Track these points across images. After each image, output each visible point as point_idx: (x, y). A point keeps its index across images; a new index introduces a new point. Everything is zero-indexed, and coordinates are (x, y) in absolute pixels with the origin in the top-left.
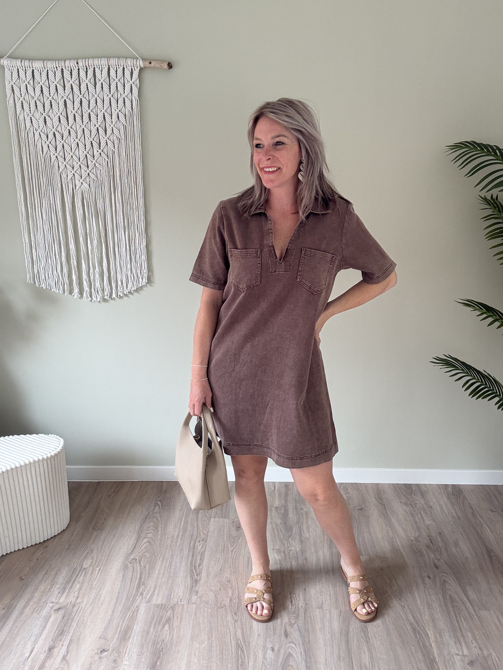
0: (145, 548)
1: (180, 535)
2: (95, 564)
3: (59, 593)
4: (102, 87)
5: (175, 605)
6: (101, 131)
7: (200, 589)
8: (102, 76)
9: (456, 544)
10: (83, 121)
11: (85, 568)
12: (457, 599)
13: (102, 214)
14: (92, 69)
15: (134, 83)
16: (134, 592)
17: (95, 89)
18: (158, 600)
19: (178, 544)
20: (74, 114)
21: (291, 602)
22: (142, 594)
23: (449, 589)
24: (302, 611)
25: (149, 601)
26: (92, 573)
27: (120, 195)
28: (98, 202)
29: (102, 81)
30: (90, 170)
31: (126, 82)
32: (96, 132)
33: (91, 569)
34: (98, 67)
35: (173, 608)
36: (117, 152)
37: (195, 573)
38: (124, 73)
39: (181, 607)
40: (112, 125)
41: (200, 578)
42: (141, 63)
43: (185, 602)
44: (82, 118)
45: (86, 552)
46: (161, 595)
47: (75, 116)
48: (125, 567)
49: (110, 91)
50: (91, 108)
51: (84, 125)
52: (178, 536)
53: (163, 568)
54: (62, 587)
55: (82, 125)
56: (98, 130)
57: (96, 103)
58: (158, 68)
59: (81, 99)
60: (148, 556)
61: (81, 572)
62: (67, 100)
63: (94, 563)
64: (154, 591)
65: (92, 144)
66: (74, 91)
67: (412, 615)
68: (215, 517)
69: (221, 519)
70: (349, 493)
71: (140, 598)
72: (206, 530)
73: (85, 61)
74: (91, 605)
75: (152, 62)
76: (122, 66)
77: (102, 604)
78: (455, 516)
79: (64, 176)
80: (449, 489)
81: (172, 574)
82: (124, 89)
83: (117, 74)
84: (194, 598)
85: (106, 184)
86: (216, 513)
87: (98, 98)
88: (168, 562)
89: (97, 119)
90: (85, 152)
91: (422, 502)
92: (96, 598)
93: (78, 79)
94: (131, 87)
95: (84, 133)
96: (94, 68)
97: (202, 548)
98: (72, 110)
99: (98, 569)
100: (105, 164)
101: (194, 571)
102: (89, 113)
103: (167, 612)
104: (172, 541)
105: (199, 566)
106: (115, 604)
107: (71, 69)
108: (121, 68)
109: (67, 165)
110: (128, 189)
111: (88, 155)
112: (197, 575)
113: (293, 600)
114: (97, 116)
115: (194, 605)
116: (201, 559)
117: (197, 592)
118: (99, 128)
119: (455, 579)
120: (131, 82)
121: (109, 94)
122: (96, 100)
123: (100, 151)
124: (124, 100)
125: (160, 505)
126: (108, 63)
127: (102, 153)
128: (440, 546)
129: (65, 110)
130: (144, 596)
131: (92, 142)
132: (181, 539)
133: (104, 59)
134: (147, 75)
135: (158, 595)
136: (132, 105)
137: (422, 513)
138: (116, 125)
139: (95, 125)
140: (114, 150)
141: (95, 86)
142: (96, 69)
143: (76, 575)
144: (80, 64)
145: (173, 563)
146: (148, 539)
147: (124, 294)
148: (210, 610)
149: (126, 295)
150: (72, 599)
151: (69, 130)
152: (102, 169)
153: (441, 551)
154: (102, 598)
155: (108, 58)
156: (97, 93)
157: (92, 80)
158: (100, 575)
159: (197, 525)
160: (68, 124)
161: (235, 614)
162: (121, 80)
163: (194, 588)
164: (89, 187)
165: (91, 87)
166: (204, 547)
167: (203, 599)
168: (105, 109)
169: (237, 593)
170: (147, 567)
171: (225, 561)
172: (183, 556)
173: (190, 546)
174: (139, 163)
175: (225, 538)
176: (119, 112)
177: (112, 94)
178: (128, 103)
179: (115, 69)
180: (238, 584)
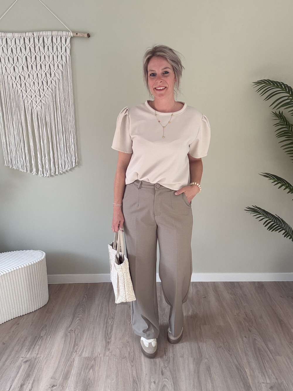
0: (78, 323)
1: (99, 315)
2: (48, 334)
3: (26, 352)
4: (48, 49)
5: (96, 357)
6: (48, 75)
7: (111, 347)
8: (48, 42)
9: (261, 317)
10: (37, 69)
11: (42, 337)
12: (263, 350)
13: (49, 124)
15: (67, 46)
16: (72, 350)
17: (44, 50)
18: (86, 354)
19: (97, 320)
20: (32, 65)
21: (165, 354)
22: (76, 351)
23: (258, 344)
24: (171, 359)
25: (80, 355)
26: (46, 340)
27: (60, 113)
28: (47, 117)
29: (48, 45)
30: (41, 98)
31: (62, 45)
33: (45, 336)
35: (95, 360)
36: (58, 87)
38: (61, 40)
39: (100, 358)
40: (54, 71)
41: (111, 342)
42: (72, 34)
43: (102, 355)
44: (37, 67)
45: (42, 327)
46: (88, 352)
47: (32, 66)
48: (66, 335)
49: (53, 51)
50: (41, 62)
51: (38, 71)
52: (97, 315)
53: (89, 335)
54: (28, 348)
55: (36, 71)
56: (46, 74)
57: (45, 58)
58: (82, 37)
59: (36, 56)
60: (80, 328)
61: (40, 339)
62: (28, 57)
63: (47, 332)
64: (83, 349)
65: (42, 82)
66: (31, 51)
67: (236, 360)
69: (123, 305)
70: (198, 288)
71: (76, 353)
72: (114, 312)
73: (38, 33)
74: (45, 358)
75: (78, 34)
76: (60, 36)
77: (52, 358)
78: (260, 299)
79: (26, 102)
80: (256, 284)
81: (94, 339)
82: (61, 50)
83: (57, 40)
84: (107, 353)
85: (52, 107)
88: (92, 332)
89: (46, 68)
90: (39, 88)
91: (241, 292)
92: (48, 354)
93: (33, 44)
94: (66, 48)
95: (37, 76)
96: (43, 37)
97: (112, 322)
98: (30, 62)
99: (50, 336)
100: (50, 94)
101: (107, 336)
102: (41, 64)
103: (92, 361)
104: (94, 319)
105: (110, 334)
106: (60, 357)
107: (30, 38)
108: (60, 37)
109: (28, 95)
110: (64, 109)
111: (40, 89)
112: (109, 339)
114: (45, 66)
115: (108, 357)
116: (111, 329)
117: (109, 349)
118: (47, 73)
119: (261, 338)
120: (66, 46)
121: (52, 53)
122: (45, 56)
123: (47, 87)
124: (62, 56)
125: (87, 298)
126: (52, 34)
127: (48, 88)
128: (251, 318)
129: (26, 62)
130: (77, 352)
131: (42, 81)
132: (99, 317)
133: (49, 32)
134: (76, 42)
135: (86, 351)
136: (66, 59)
137: (241, 299)
138: (57, 71)
139: (44, 71)
140: (56, 86)
141: (44, 48)
142: (44, 37)
143: (36, 340)
144: (35, 35)
145: (95, 333)
146: (79, 318)
148: (117, 360)
149: (64, 173)
150: (34, 355)
151: (29, 74)
152: (49, 98)
153: (252, 322)
154: (52, 354)
155: (52, 31)
156: (45, 52)
157: (42, 44)
158: (51, 340)
159: (108, 309)
160: (28, 70)
161: (132, 362)
162: (59, 44)
163: (107, 347)
164: (41, 108)
165: (42, 48)
166: (113, 322)
167: (113, 354)
168: (50, 62)
169: (133, 349)
170: (79, 335)
171: (126, 330)
172: (100, 328)
173: (104, 321)
174: (71, 94)
175: (125, 316)
176: (58, 63)
177: (54, 53)
178: (64, 58)
179: (56, 38)
180: (133, 344)
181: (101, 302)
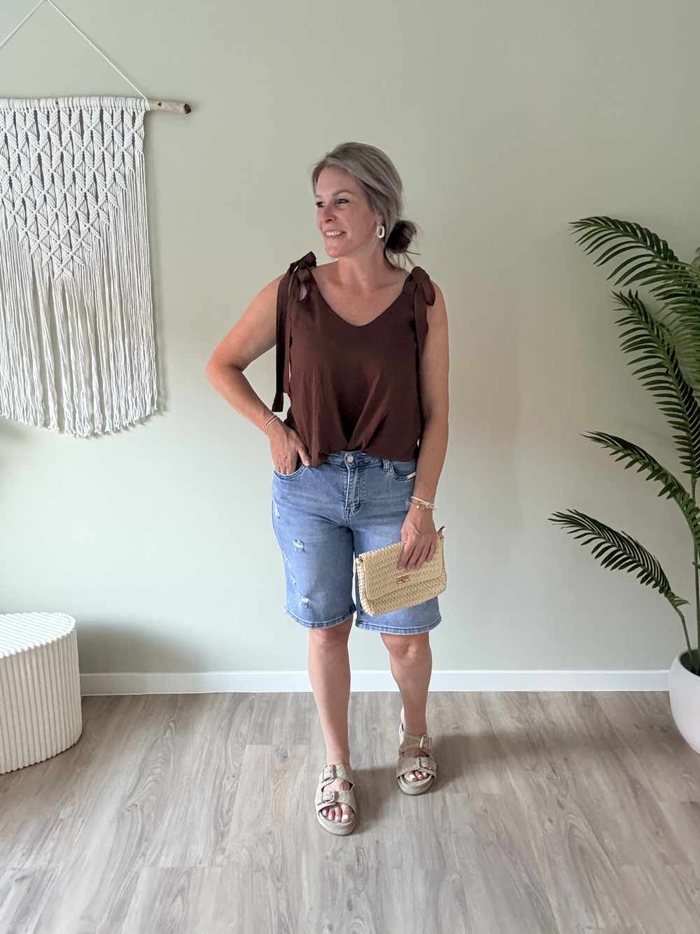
0: (150, 789)
1: (201, 769)
2: (77, 813)
3: (23, 855)
4: (92, 137)
5: (191, 869)
6: (90, 197)
7: (229, 845)
8: (91, 122)
9: (588, 774)
10: (64, 184)
11: (62, 820)
12: (589, 850)
13: (91, 313)
14: (77, 112)
15: (136, 132)
16: (132, 854)
17: (82, 139)
18: (166, 862)
19: (198, 782)
21: (358, 860)
22: (144, 854)
23: (578, 837)
24: (373, 873)
25: (154, 864)
26: (73, 823)
28: (85, 296)
29: (91, 128)
30: (73, 251)
31: (126, 130)
32: (84, 198)
33: (71, 820)
34: (86, 109)
35: (189, 873)
36: (114, 226)
37: (221, 823)
39: (200, 871)
40: (106, 190)
41: (228, 831)
42: (147, 105)
43: (205, 864)
44: (64, 180)
45: (63, 797)
46: (172, 856)
47: (52, 176)
48: (121, 817)
49: (103, 142)
50: (75, 167)
51: (66, 189)
52: (198, 770)
53: (176, 816)
54: (28, 846)
55: (63, 189)
56: (85, 196)
57: (84, 158)
58: (170, 112)
59: (62, 153)
60: (155, 801)
61: (57, 825)
62: (42, 154)
63: (76, 809)
64: (161, 851)
65: (77, 215)
66: (52, 141)
67: (528, 874)
68: (251, 743)
69: (260, 746)
70: (441, 706)
71: (143, 858)
72: (238, 762)
73: (68, 101)
74: (69, 871)
75: (163, 104)
76: (120, 108)
77: (86, 870)
78: (587, 734)
79: (37, 259)
80: (579, 698)
81: (188, 824)
82: (123, 140)
83: (112, 119)
84: (219, 859)
85: (97, 272)
86: (254, 737)
87: (85, 152)
88: (183, 808)
89: (85, 181)
90: (67, 227)
91: (542, 717)
92: (77, 861)
93: (57, 125)
94: (133, 137)
95: (65, 199)
96: (81, 110)
97: (232, 787)
98: (49, 167)
99: (81, 819)
100: (95, 243)
101: (219, 818)
102: (74, 172)
103: (180, 878)
104: (189, 779)
105: (227, 813)
107: (48, 111)
108: (120, 111)
109: (41, 245)
110: (128, 280)
111: (71, 231)
112: (224, 826)
113: (361, 857)
114: (85, 177)
115: (220, 869)
116: (230, 802)
117: (224, 850)
118: (88, 194)
119: (587, 823)
120: (132, 131)
121: (102, 147)
122: (84, 155)
123: (88, 225)
125: (173, 727)
126: (100, 104)
127: (91, 228)
128: (565, 776)
129: (39, 168)
130: (147, 857)
131: (77, 213)
132: (203, 775)
133: (95, 98)
134: (156, 122)
135: (167, 854)
136: (134, 163)
137: (541, 732)
138: (111, 190)
139: (82, 189)
140: (108, 224)
141: (82, 136)
142: (84, 111)
143: (48, 830)
144: (61, 105)
145: (190, 810)
146: (155, 776)
147: (123, 426)
148: (241, 875)
149: (125, 428)
150: (42, 863)
151: (45, 196)
152: (91, 251)
153: (567, 783)
154: (86, 862)
155: (101, 96)
156: (85, 145)
157: (78, 127)
159: (226, 754)
160: (44, 187)
161: (278, 879)
162: (118, 127)
163: (219, 844)
164: (73, 275)
165: (76, 136)
166: (235, 785)
167: (232, 860)
168: (96, 167)
169: (281, 849)
170: (153, 815)
171: (265, 805)
172: (204, 799)
173: (215, 783)
174: (144, 244)
175: (266, 772)
176: (116, 172)
177: (105, 146)
178: (128, 159)
179: (111, 112)
180: (282, 836)
181: (208, 738)
